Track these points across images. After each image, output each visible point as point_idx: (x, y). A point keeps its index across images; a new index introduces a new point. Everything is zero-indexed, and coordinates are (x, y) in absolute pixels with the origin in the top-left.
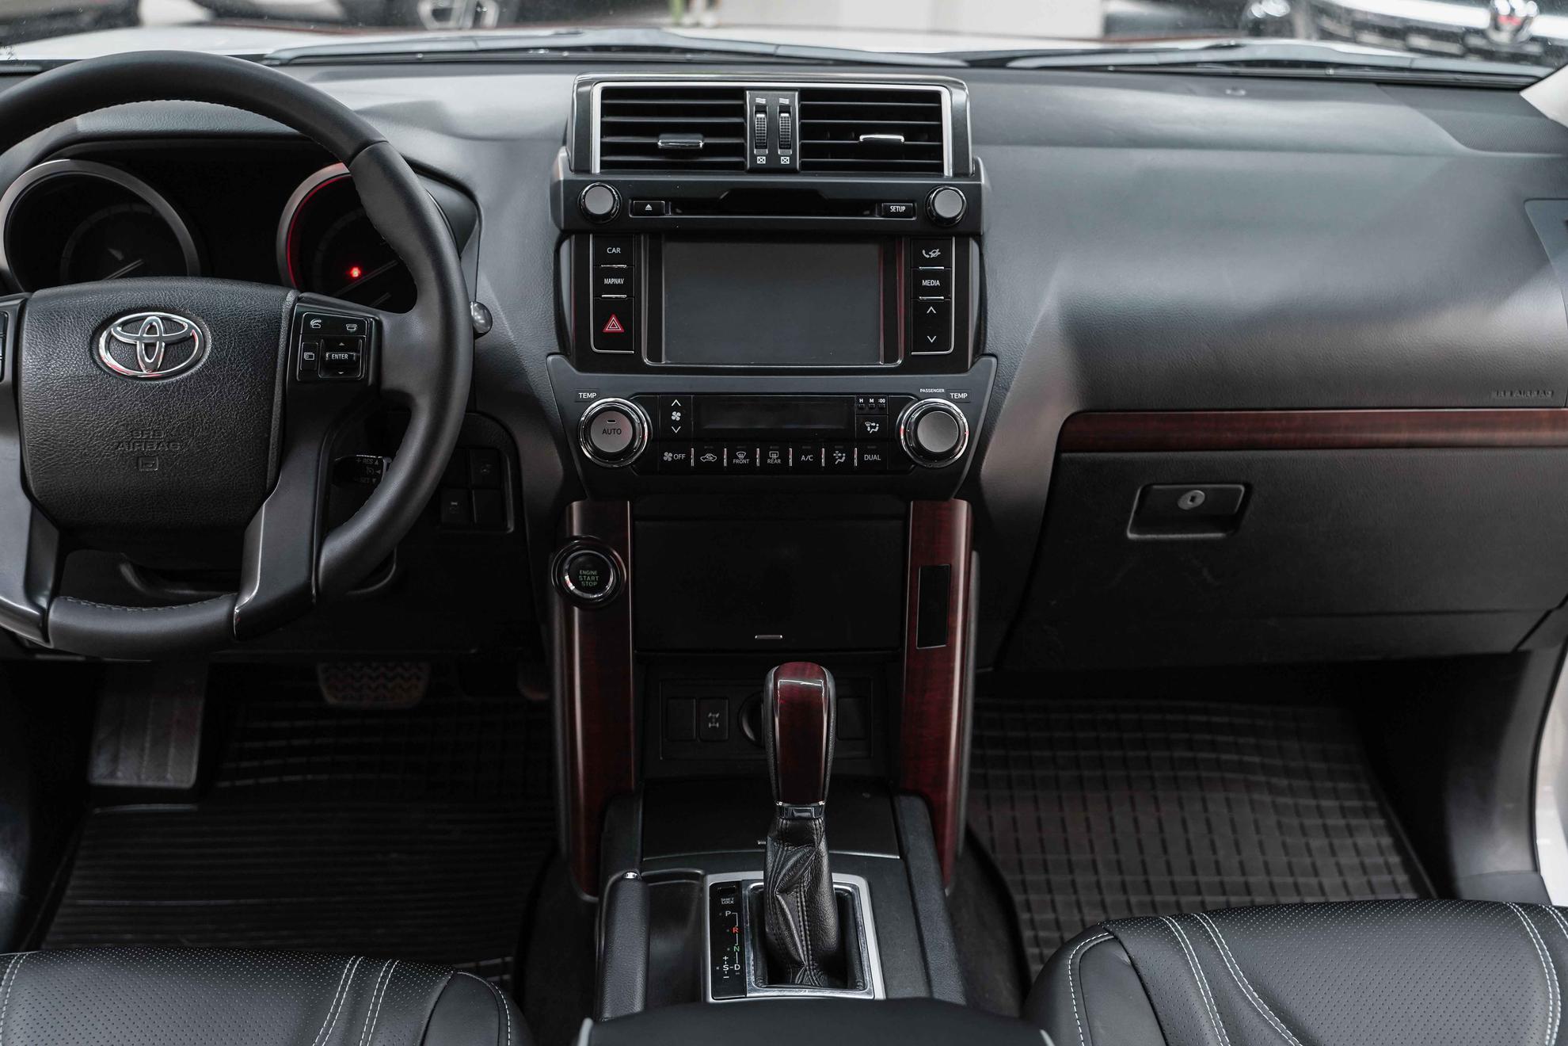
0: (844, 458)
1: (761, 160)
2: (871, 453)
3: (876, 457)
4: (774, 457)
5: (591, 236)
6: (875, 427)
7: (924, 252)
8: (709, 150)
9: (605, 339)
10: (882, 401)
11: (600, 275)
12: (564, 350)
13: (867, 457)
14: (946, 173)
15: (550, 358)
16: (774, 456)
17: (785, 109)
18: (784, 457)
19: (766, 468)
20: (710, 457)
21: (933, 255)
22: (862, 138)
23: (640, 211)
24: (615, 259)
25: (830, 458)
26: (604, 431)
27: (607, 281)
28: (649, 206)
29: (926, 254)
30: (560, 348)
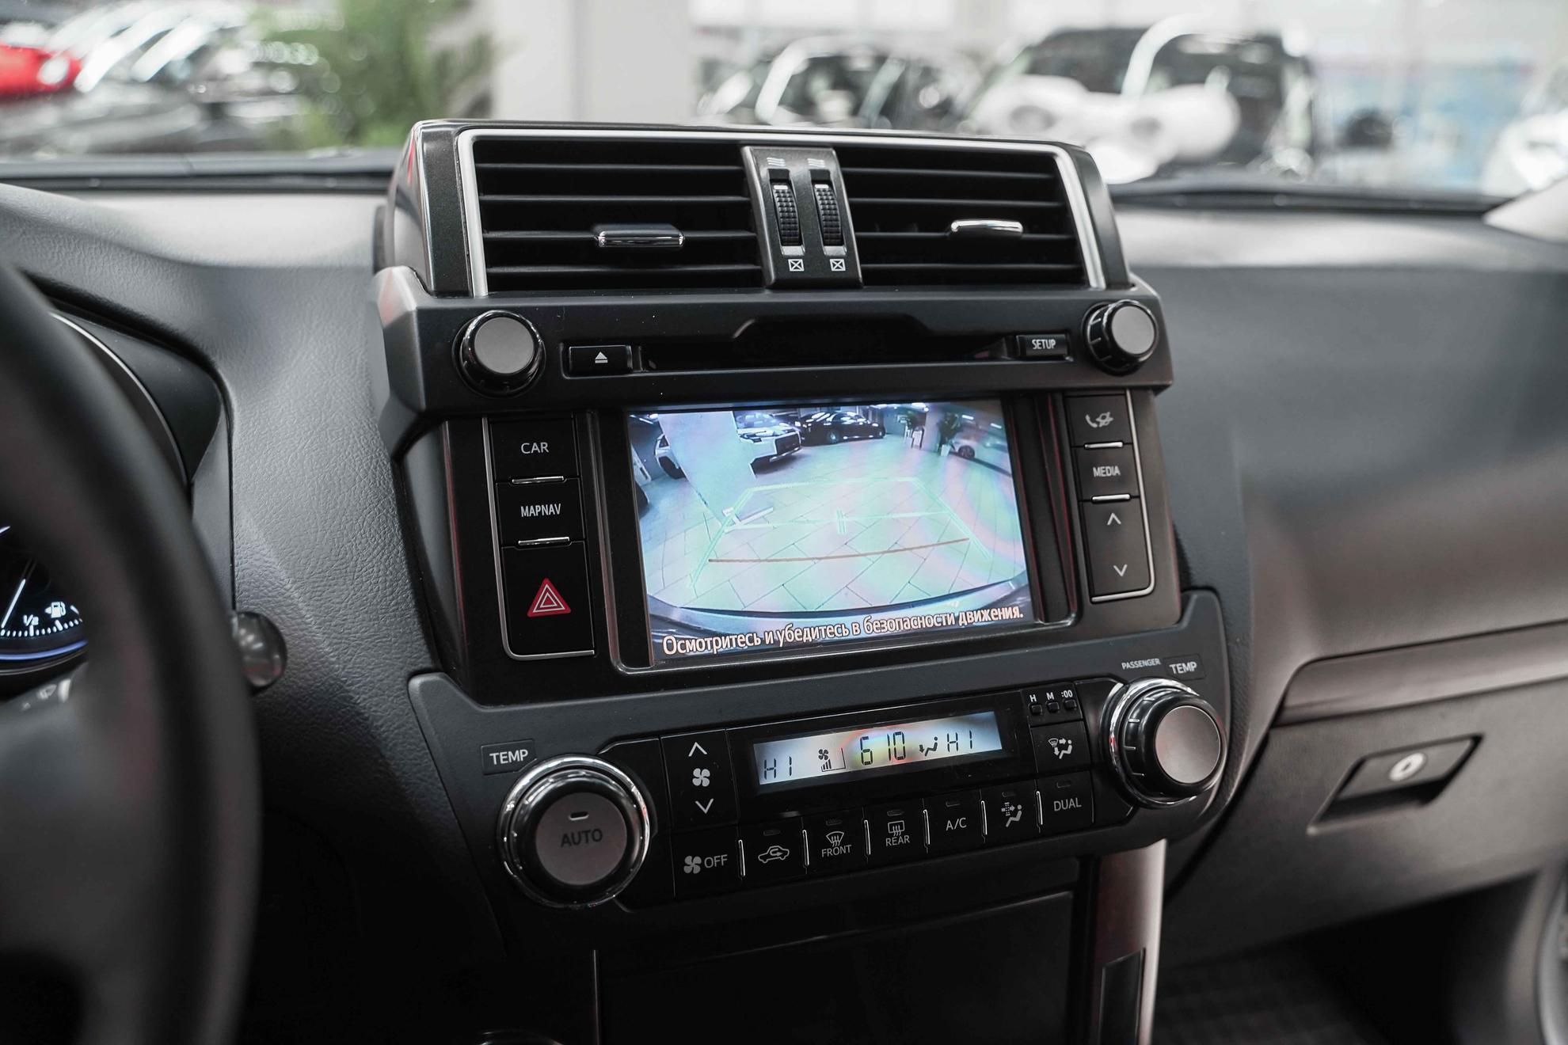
0: (1020, 813)
1: (797, 267)
2: (1065, 796)
3: (1073, 803)
4: (897, 835)
5: (484, 422)
6: (1065, 747)
7: (1088, 418)
8: (693, 251)
9: (530, 632)
10: (1068, 694)
11: (510, 500)
12: (441, 659)
13: (1059, 805)
14: (1093, 283)
15: (417, 682)
16: (897, 831)
17: (820, 177)
18: (914, 828)
19: (887, 856)
20: (775, 852)
21: (1103, 423)
22: (955, 226)
23: (585, 365)
24: (539, 464)
25: (997, 818)
26: (566, 840)
27: (525, 512)
28: (601, 356)
29: (1093, 420)
30: (433, 658)
